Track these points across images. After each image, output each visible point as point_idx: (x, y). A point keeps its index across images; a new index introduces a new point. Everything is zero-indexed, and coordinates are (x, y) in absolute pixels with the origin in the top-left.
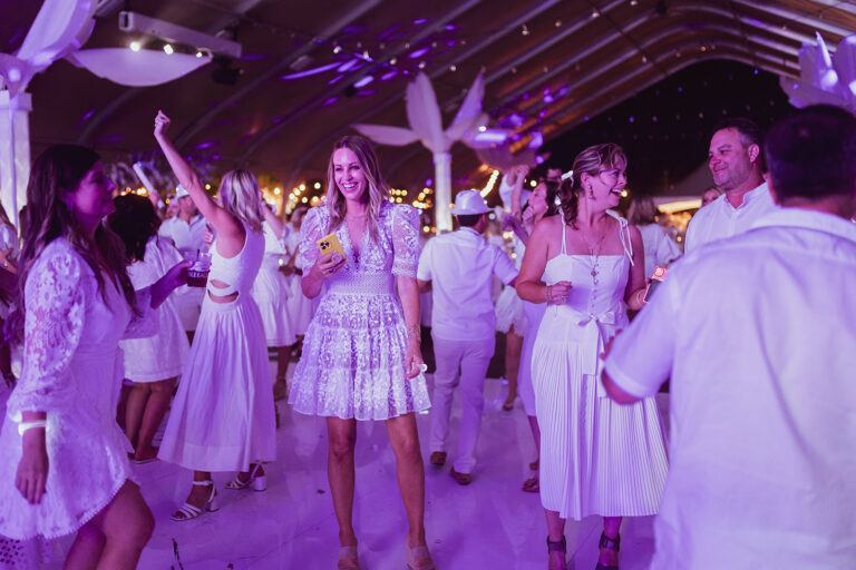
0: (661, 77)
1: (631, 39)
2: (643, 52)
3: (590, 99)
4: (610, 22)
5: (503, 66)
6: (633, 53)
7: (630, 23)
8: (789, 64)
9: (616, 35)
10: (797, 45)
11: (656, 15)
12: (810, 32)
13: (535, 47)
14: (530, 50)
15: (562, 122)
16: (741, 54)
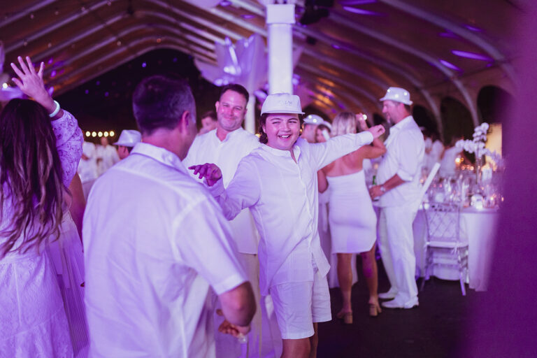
0: (132, 57)
1: (112, 30)
2: (119, 39)
3: (84, 69)
4: (97, 17)
5: (19, 41)
6: (113, 39)
7: (110, 19)
8: (210, 54)
9: (100, 27)
10: (212, 42)
11: (127, 16)
12: (223, 36)
13: (41, 30)
14: (38, 31)
15: (65, 83)
16: (180, 45)
